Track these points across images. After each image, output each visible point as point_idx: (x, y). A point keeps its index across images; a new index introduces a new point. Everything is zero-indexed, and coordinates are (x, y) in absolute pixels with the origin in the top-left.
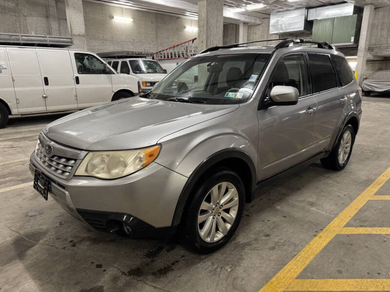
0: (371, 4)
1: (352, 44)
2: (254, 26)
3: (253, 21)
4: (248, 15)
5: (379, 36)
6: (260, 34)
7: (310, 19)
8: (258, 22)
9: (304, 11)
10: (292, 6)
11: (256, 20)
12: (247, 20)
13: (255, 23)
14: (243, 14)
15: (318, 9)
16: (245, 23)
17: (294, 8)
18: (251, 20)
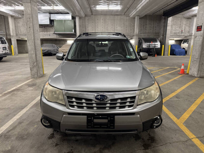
0: (78, 16)
1: (74, 33)
2: (17, 18)
3: (17, 15)
4: (14, 12)
5: (82, 30)
6: (22, 23)
7: (52, 19)
8: (20, 16)
9: (48, 15)
10: (42, 11)
11: (19, 15)
12: (14, 15)
13: (18, 17)
14: (11, 10)
15: (55, 14)
16: (12, 16)
17: (43, 12)
18: (16, 15)
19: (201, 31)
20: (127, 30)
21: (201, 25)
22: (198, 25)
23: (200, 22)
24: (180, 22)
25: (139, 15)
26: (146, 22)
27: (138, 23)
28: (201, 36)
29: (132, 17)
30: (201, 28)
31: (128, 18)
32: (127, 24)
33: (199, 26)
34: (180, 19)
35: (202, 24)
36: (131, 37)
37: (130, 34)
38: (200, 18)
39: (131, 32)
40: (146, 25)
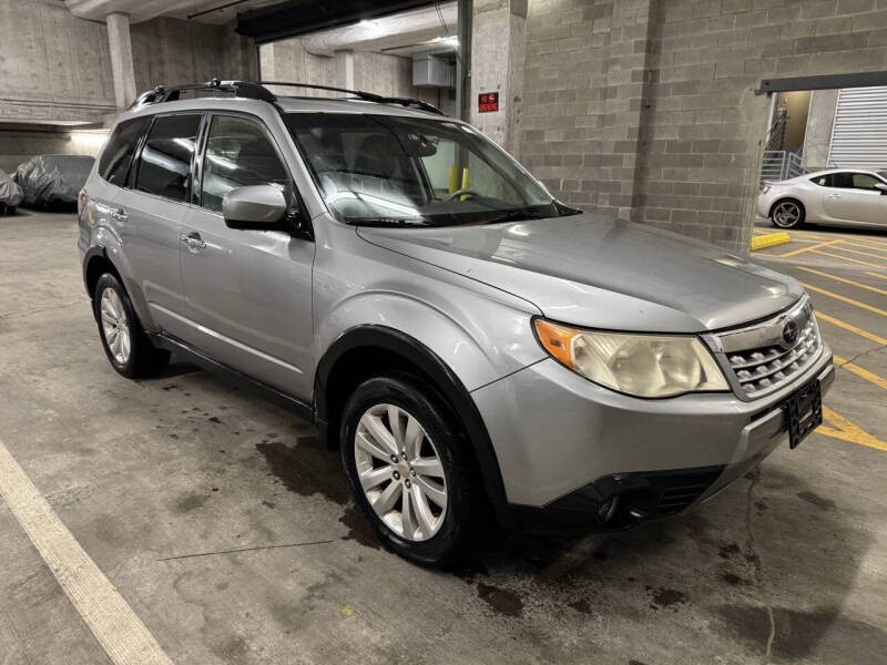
19: (497, 110)
20: (69, 78)
21: (495, 91)
22: (482, 88)
23: (489, 80)
24: (297, 68)
25: (130, 12)
26: (160, 51)
27: (130, 51)
28: (499, 129)
29: (87, 13)
30: (496, 101)
31: (59, 15)
32: (60, 48)
33: (488, 95)
34: (292, 54)
35: (499, 87)
36: (96, 114)
37: (89, 99)
38: (486, 65)
39: (92, 93)
40: (161, 62)
